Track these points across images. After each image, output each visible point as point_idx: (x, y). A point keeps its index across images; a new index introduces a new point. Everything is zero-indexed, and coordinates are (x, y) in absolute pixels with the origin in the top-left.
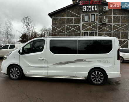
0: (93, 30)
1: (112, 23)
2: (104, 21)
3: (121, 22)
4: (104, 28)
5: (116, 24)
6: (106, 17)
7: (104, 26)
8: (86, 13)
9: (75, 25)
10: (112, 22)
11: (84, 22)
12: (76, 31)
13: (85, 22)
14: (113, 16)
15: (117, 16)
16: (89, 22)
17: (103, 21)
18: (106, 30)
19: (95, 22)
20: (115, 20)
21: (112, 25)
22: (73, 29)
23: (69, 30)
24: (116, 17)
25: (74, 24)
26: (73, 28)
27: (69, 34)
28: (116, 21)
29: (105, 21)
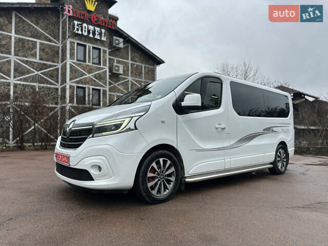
0: (97, 86)
1: (128, 76)
2: (117, 68)
3: (143, 78)
4: (116, 84)
5: (136, 81)
6: (118, 62)
7: (116, 80)
8: (81, 40)
9: (45, 64)
10: (130, 74)
11: (75, 61)
12: (48, 81)
13: (77, 60)
14: (130, 62)
15: (138, 64)
16: (87, 63)
17: (115, 68)
18: (119, 91)
19: (102, 66)
20: (134, 72)
21: (128, 81)
22: (39, 73)
23: (23, 73)
24: (135, 66)
25: (40, 59)
26: (38, 71)
27: (23, 85)
28: (135, 74)
29: (118, 70)
